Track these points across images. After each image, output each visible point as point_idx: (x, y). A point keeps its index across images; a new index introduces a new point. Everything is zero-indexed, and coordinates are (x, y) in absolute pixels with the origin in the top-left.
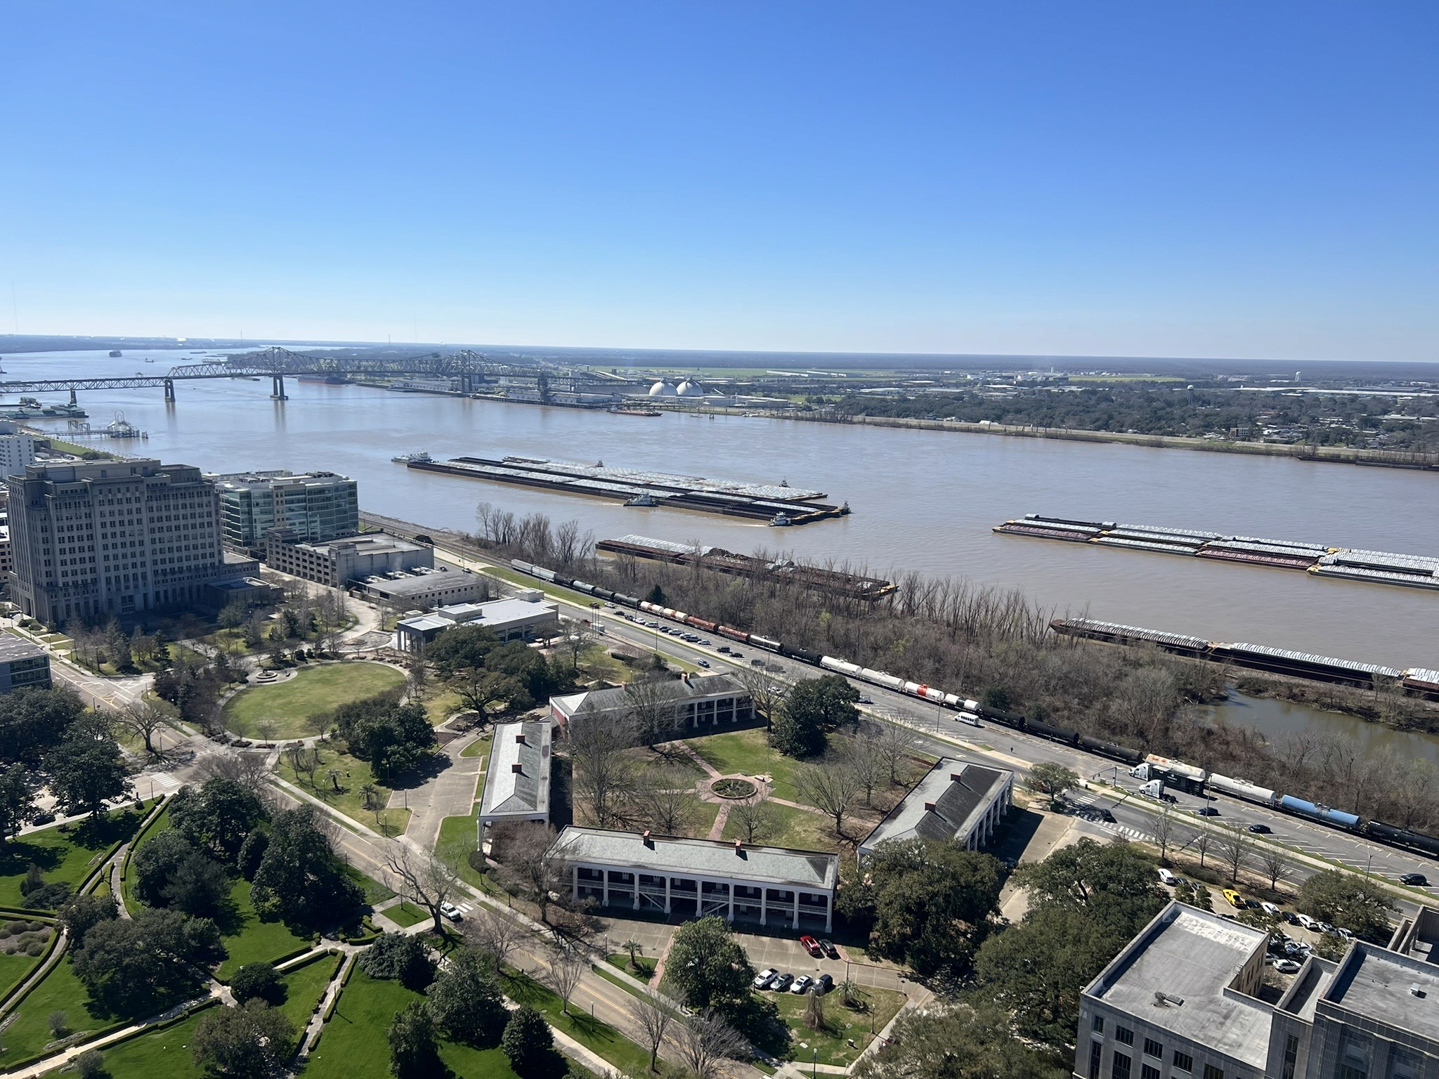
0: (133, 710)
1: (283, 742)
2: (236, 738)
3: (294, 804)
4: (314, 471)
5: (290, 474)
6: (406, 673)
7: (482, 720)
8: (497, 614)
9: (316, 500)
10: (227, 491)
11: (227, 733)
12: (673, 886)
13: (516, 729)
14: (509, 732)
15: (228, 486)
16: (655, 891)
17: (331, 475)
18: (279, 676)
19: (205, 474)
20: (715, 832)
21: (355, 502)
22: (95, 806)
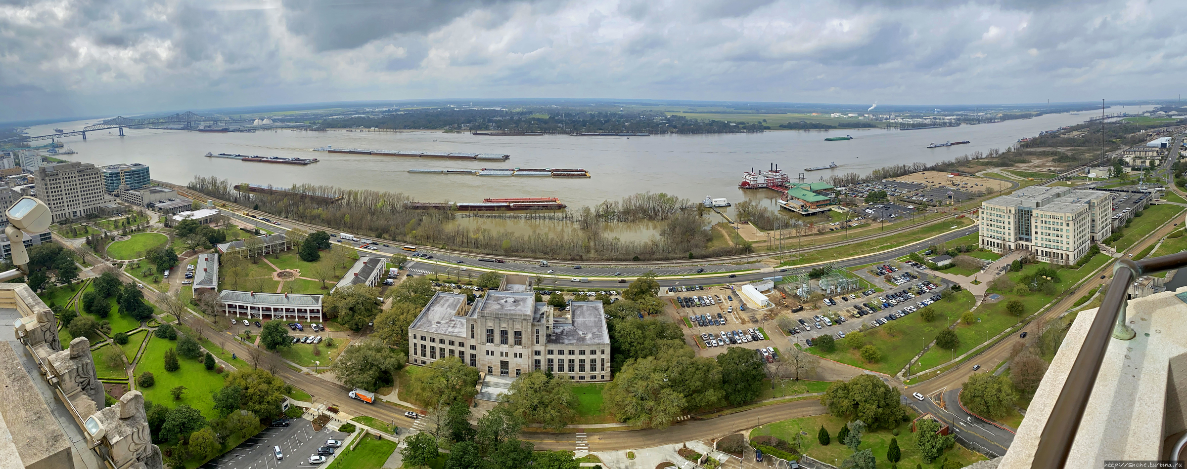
0: (79, 249)
1: (128, 261)
2: (112, 260)
3: (131, 281)
4: (134, 163)
5: (125, 165)
6: (168, 237)
7: (195, 253)
8: (199, 215)
9: (135, 174)
10: (104, 173)
11: (109, 258)
12: (263, 310)
13: (206, 256)
14: (202, 257)
15: (105, 170)
16: (257, 312)
17: (140, 165)
18: (126, 238)
19: (96, 166)
20: (279, 290)
21: (149, 174)
22: (69, 282)
